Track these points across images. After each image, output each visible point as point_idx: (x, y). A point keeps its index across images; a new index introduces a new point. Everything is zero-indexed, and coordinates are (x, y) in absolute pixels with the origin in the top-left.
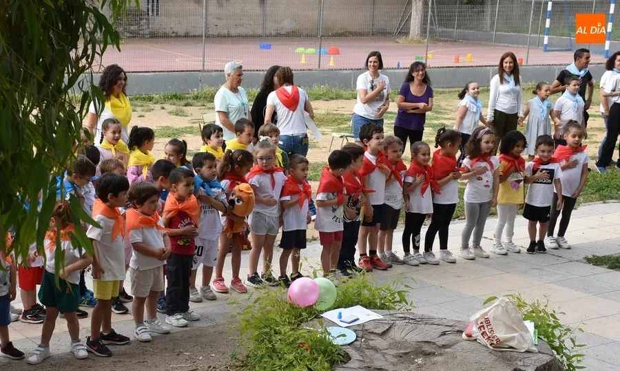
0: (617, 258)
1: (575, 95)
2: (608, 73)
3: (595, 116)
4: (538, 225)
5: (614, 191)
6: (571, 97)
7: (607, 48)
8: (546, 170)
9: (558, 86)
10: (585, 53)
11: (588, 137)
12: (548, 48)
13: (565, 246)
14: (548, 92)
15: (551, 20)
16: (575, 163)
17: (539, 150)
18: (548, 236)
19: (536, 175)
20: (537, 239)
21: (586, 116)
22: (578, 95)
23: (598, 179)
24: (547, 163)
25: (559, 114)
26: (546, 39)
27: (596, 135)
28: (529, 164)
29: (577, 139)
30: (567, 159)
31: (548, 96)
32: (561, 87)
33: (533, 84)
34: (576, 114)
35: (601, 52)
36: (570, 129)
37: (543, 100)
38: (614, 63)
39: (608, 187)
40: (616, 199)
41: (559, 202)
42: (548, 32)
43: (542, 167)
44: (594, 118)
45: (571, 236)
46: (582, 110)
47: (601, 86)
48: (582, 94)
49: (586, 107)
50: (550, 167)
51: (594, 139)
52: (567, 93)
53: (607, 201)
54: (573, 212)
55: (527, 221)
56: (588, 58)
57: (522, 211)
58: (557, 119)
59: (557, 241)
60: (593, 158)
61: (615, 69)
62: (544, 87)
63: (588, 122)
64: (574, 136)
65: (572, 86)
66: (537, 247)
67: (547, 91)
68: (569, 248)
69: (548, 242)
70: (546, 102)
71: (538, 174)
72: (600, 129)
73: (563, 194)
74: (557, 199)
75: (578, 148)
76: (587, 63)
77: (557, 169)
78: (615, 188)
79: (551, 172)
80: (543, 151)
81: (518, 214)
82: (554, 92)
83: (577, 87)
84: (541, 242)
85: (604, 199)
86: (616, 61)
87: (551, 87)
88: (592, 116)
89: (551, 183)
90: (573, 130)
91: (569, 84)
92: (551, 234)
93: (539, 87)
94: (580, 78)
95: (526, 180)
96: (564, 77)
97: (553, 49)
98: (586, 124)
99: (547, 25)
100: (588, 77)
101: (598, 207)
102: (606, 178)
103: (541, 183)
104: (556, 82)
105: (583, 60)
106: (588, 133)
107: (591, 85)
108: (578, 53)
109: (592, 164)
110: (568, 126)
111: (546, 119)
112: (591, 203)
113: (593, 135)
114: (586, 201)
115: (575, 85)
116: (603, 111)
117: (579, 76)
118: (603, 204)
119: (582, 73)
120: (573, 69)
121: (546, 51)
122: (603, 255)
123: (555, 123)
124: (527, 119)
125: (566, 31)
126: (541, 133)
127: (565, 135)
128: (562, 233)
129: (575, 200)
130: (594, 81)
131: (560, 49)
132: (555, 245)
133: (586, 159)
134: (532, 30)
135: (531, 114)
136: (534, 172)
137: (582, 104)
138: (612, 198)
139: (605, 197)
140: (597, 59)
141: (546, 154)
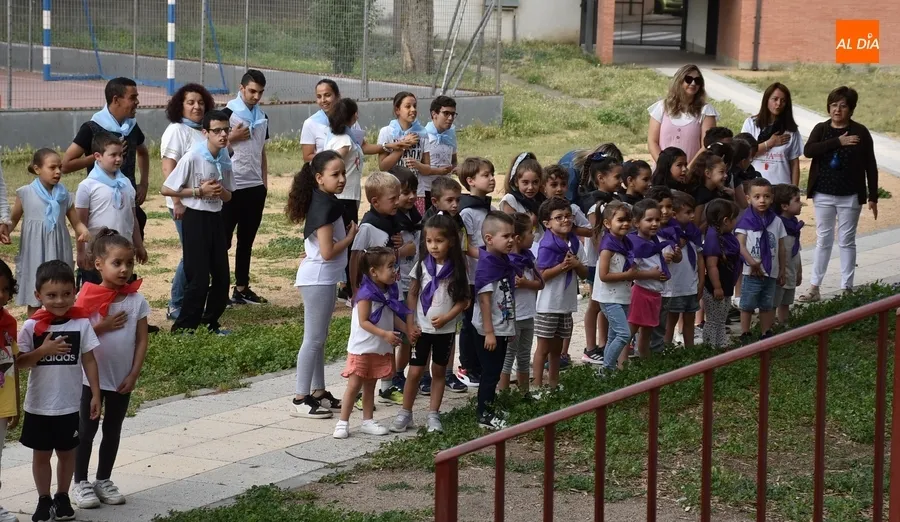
0: (217, 511)
1: (113, 174)
2: (173, 129)
3: (160, 216)
4: (54, 460)
5: (207, 371)
6: (106, 177)
7: (170, 74)
8: (63, 333)
9: (78, 156)
10: (129, 88)
11: (150, 260)
12: (52, 73)
13: (114, 498)
14: (57, 171)
15: (52, 14)
16: (122, 318)
17: (44, 293)
18: (77, 481)
19: (42, 347)
20: (54, 490)
21: (141, 218)
22: (120, 174)
23: (173, 347)
24: (64, 320)
25: (86, 215)
26: (47, 52)
27: (164, 256)
28: (25, 326)
29: (123, 268)
30: (105, 312)
31: (58, 179)
32: (84, 158)
33: (27, 151)
34: (120, 215)
35: (159, 82)
36: (108, 248)
37: (50, 187)
38: (181, 108)
39: (193, 362)
40: (211, 386)
41: (95, 401)
42: (51, 38)
43: (54, 329)
44: (159, 221)
45: (126, 475)
46: (129, 204)
47: (162, 154)
48: (128, 172)
49: (140, 198)
50: (71, 326)
51: (162, 264)
52: (97, 171)
53: (193, 393)
54: (126, 422)
55: (28, 453)
56: (134, 97)
57: (18, 431)
58: (82, 228)
59: (96, 490)
60: (161, 304)
61: (185, 120)
62: (49, 160)
63: (147, 229)
64: (118, 263)
65: (107, 156)
66: (53, 509)
67: (53, 168)
68: (122, 503)
69: (77, 495)
70: (57, 193)
71: (47, 344)
72: (170, 244)
73: (104, 387)
74: (91, 397)
75: (127, 285)
76: (135, 106)
77: (87, 331)
78: (207, 364)
79: (74, 339)
80: (53, 295)
81: (10, 438)
82: (71, 169)
83: (118, 159)
84: (63, 496)
85: (186, 389)
86: (185, 103)
87: (65, 157)
88: (154, 215)
89: (75, 362)
90: (114, 251)
91: (102, 152)
92: (82, 476)
93: (38, 160)
94: (122, 138)
95: (21, 361)
96: (90, 138)
97: (64, 74)
98: (142, 234)
99: (47, 23)
100: (136, 136)
101: (177, 405)
102: (188, 345)
103: (56, 363)
104: (74, 147)
105: (126, 102)
106: (150, 252)
107: (144, 154)
108: (113, 86)
109: (160, 317)
110: (104, 242)
111: (60, 227)
112: (161, 400)
113: (158, 255)
114: (153, 396)
115: (114, 155)
116: (172, 207)
117: (119, 135)
118: (187, 400)
119: (125, 128)
120: (105, 119)
121: (49, 78)
122: (190, 509)
123: (78, 235)
124: (19, 226)
125: (86, 37)
126: (51, 256)
127: (98, 260)
128: (105, 471)
129: (127, 396)
130: (149, 144)
131: (78, 74)
132: (91, 499)
133: (143, 308)
134: (12, 34)
135: (29, 217)
136: (38, 338)
137: (131, 191)
138: (203, 386)
139: (189, 383)
140: (153, 98)
141: (59, 300)
